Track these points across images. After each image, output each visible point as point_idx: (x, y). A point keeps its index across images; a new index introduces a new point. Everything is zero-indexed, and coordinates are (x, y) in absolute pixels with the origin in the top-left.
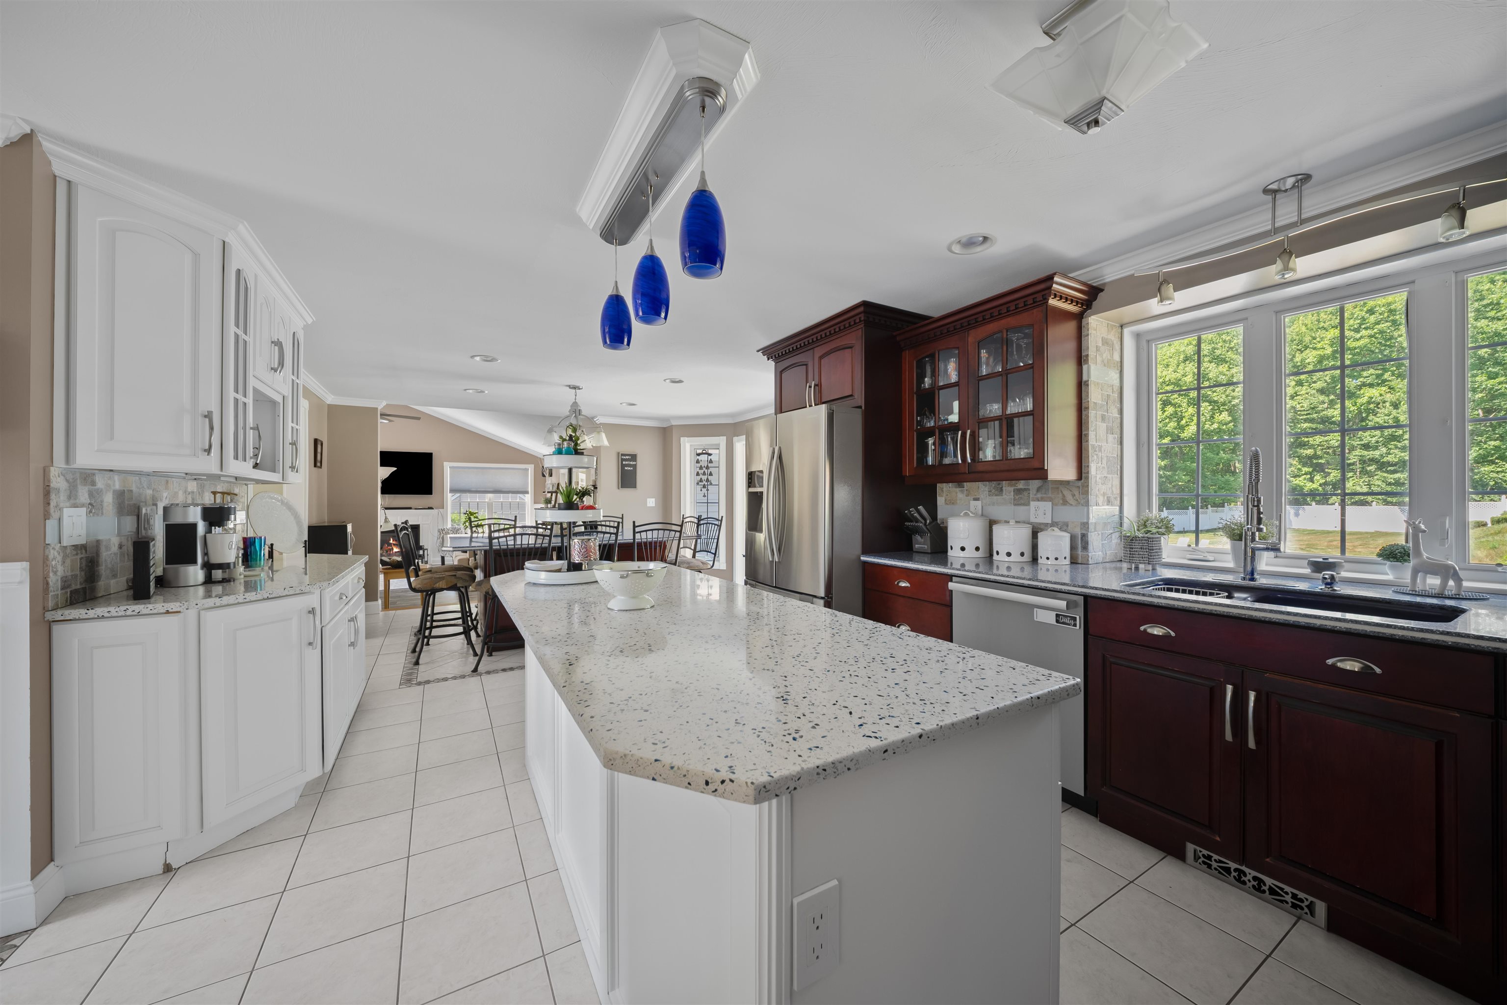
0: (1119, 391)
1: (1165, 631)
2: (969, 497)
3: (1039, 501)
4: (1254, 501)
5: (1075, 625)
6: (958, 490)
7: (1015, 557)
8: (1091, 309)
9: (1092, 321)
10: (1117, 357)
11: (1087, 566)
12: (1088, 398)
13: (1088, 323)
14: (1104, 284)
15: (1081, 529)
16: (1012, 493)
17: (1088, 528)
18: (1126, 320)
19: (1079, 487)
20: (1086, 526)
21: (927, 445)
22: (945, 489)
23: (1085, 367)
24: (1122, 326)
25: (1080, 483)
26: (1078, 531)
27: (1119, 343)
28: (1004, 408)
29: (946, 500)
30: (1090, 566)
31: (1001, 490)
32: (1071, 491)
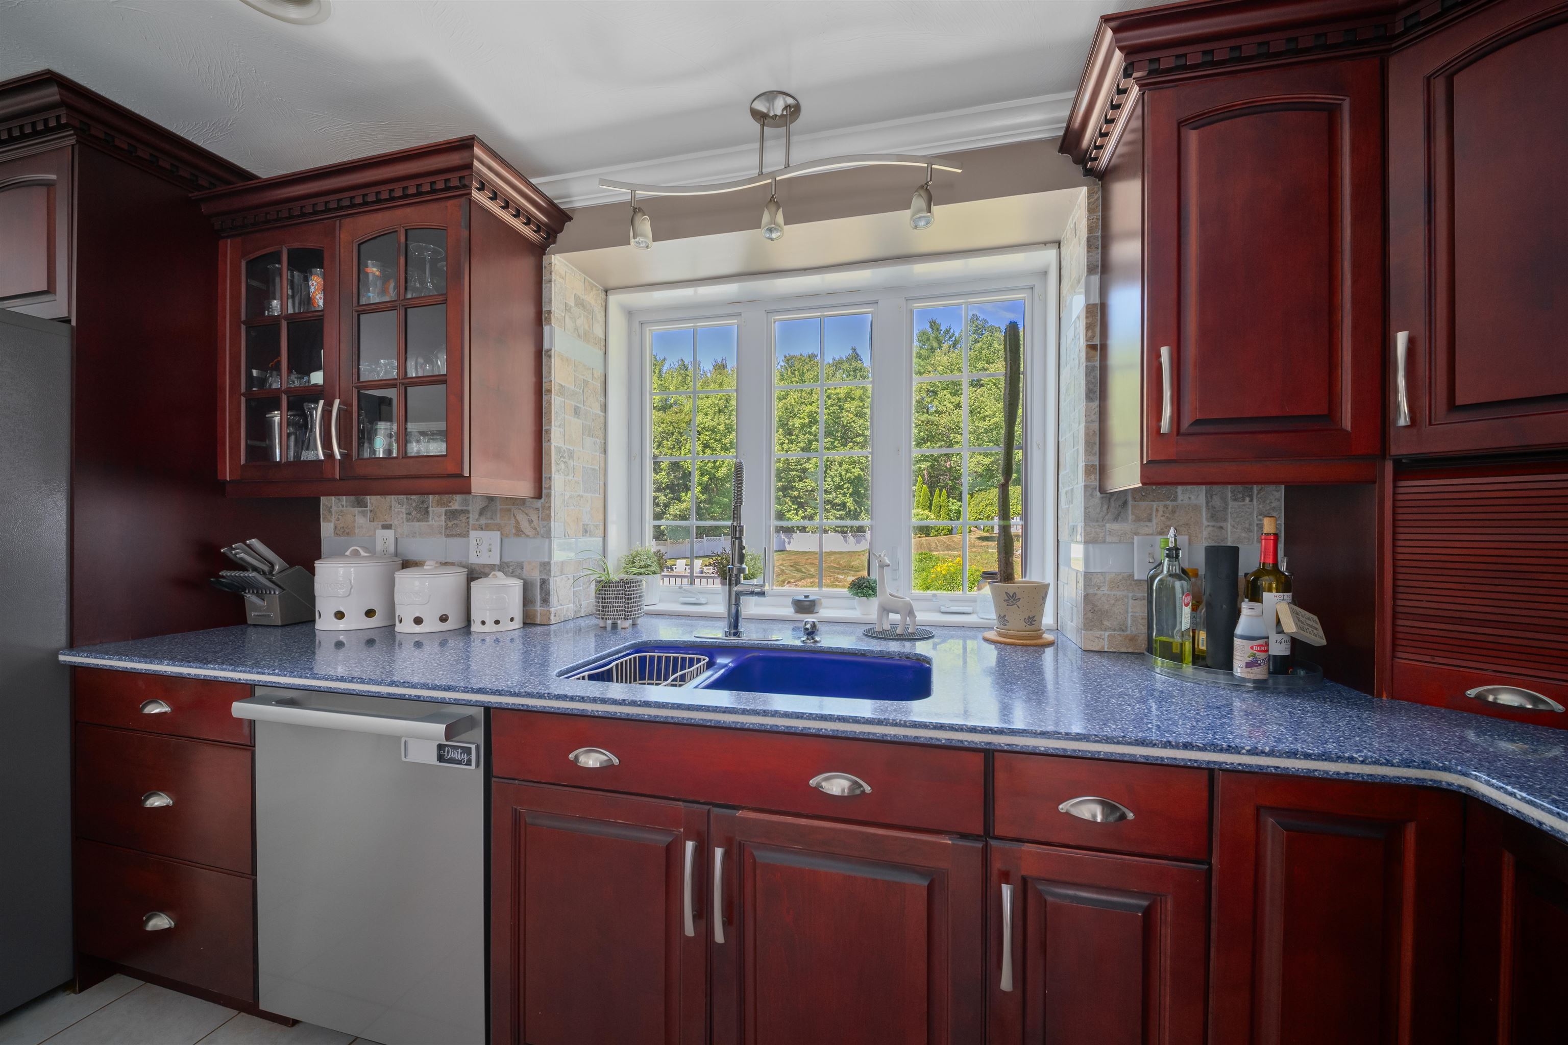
0: (603, 380)
1: (605, 758)
2: (375, 523)
3: (482, 529)
4: (736, 531)
5: (469, 763)
6: (357, 510)
7: (431, 625)
8: (554, 242)
9: (557, 262)
10: (599, 331)
11: (546, 627)
12: (550, 376)
13: (550, 264)
14: (573, 210)
15: (540, 572)
16: (443, 517)
17: (550, 570)
18: (612, 283)
19: (537, 509)
20: (548, 568)
21: (269, 425)
22: (334, 509)
23: (546, 329)
24: (606, 292)
25: (539, 503)
26: (535, 576)
27: (603, 314)
28: (403, 367)
29: (335, 528)
30: (552, 627)
31: (427, 512)
32: (527, 515)
